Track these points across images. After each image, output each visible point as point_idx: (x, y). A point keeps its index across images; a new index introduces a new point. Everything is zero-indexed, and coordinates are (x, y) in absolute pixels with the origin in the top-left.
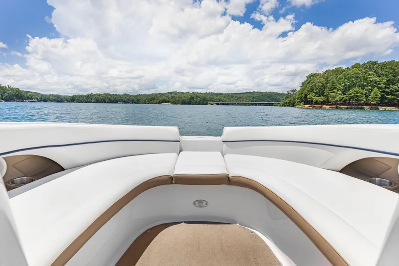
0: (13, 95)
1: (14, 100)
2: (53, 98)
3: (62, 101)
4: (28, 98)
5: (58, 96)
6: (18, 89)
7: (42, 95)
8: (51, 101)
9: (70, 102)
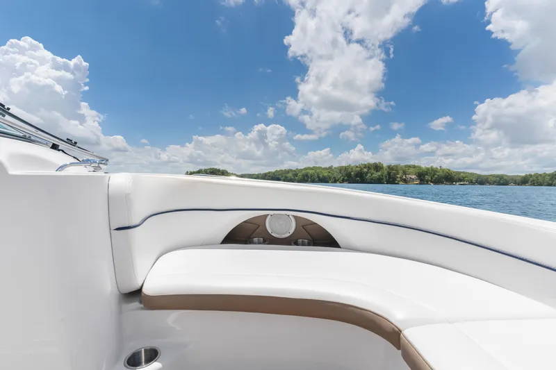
0: (442, 178)
1: (443, 183)
2: (494, 179)
3: (506, 183)
4: (460, 180)
5: (501, 177)
6: (449, 170)
7: (479, 176)
8: (490, 184)
9: (519, 185)
